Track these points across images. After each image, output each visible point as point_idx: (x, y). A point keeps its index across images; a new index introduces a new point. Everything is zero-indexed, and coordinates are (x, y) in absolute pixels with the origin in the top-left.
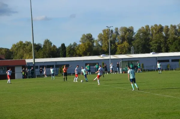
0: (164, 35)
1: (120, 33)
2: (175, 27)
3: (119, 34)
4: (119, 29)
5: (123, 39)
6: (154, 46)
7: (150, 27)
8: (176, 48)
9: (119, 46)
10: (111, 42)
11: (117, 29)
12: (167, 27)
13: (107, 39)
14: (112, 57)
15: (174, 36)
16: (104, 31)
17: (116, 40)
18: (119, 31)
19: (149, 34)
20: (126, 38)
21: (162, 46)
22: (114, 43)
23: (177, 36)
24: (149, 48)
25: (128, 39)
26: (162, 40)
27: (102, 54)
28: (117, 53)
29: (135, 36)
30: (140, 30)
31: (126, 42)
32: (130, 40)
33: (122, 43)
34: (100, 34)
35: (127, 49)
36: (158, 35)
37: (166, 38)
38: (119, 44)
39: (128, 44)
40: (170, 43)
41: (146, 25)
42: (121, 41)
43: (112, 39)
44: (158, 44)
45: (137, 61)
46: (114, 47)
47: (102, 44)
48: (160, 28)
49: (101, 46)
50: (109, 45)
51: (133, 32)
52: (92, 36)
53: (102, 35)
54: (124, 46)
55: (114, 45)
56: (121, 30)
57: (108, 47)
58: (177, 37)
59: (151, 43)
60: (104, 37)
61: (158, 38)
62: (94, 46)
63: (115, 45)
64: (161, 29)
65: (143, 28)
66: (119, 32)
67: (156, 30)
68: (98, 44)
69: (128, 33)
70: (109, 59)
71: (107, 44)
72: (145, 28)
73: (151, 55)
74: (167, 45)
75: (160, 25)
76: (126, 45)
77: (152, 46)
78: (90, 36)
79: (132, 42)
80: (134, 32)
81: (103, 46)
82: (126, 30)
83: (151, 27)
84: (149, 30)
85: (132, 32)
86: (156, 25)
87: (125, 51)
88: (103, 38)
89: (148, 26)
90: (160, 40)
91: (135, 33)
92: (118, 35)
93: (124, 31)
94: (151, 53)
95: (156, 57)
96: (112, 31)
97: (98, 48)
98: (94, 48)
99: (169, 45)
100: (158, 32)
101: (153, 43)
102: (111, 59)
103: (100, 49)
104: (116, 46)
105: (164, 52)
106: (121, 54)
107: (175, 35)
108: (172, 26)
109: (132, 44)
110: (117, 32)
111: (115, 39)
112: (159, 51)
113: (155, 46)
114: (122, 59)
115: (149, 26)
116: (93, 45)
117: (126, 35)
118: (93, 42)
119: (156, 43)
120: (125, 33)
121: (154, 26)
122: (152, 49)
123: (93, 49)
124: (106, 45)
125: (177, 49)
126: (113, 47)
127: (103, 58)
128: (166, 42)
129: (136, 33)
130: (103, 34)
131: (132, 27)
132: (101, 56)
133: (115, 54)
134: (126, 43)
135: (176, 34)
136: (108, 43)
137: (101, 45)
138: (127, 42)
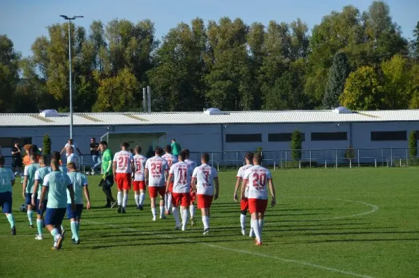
0: (250, 54)
1: (108, 42)
2: (283, 29)
3: (105, 44)
4: (104, 29)
5: (118, 60)
6: (217, 87)
7: (206, 24)
8: (284, 97)
9: (104, 83)
10: (77, 69)
11: (97, 26)
12: (261, 27)
13: (64, 56)
14: (80, 119)
15: (280, 57)
16: (54, 30)
17: (95, 63)
18: (105, 32)
19: (204, 48)
20: (128, 57)
21: (241, 88)
22: (88, 73)
23: (287, 60)
24: (199, 95)
25: (133, 60)
26: (244, 69)
27: (43, 109)
28: (97, 105)
29: (159, 52)
30: (173, 35)
31: (126, 70)
32: (142, 67)
33: (114, 73)
34: (39, 40)
35: (130, 94)
36: (229, 53)
37: (254, 64)
38: (103, 76)
39: (134, 78)
40: (266, 80)
41: (195, 18)
42: (111, 66)
43: (79, 58)
44: (228, 83)
45: (159, 135)
46: (88, 85)
47: (47, 74)
48: (236, 29)
49: (43, 82)
50: (68, 79)
51: (152, 40)
52: (11, 45)
53: (47, 44)
54: (122, 84)
55: (87, 78)
56: (110, 31)
57: (68, 84)
58: (288, 63)
59: (207, 77)
60: (54, 51)
61: (229, 63)
62: (18, 80)
63: (93, 80)
64: (240, 33)
65: (185, 26)
66: (106, 36)
67: (223, 37)
68: (32, 73)
69: (134, 41)
70: (69, 126)
71: (62, 76)
72: (191, 26)
73: (205, 116)
74: (256, 86)
75: (239, 22)
76: (127, 81)
77: (209, 89)
78: (6, 43)
79: (147, 72)
80: (155, 39)
81: (50, 81)
82: (128, 32)
83: (210, 27)
84: (204, 34)
85: (148, 40)
86: (226, 21)
87: (122, 102)
88: (51, 55)
89: (198, 23)
90: (237, 69)
91: (157, 43)
92: (101, 47)
93: (121, 35)
94: (207, 112)
95: (222, 125)
96: (81, 33)
97: (31, 89)
98: (19, 87)
99: (264, 87)
100: (231, 42)
101: (214, 80)
102: (74, 126)
103: (39, 91)
104: (95, 85)
105: (247, 110)
106: (110, 110)
107: (283, 54)
108: (273, 25)
109: (147, 79)
110: (98, 38)
111: (91, 60)
112: (231, 104)
113: (219, 88)
114: (113, 127)
115: (202, 22)
116: (14, 77)
117: (128, 48)
118: (16, 67)
119: (225, 77)
120: (126, 42)
121: (218, 24)
122: (209, 99)
123: (14, 89)
124: (59, 80)
125: (287, 99)
126: (85, 85)
127: (47, 121)
128: (253, 75)
129: (162, 42)
130: (49, 39)
131: (149, 22)
132: (43, 114)
133: (90, 111)
134: (126, 75)
135: (286, 53)
136: (67, 73)
137: (41, 76)
138: (132, 73)
